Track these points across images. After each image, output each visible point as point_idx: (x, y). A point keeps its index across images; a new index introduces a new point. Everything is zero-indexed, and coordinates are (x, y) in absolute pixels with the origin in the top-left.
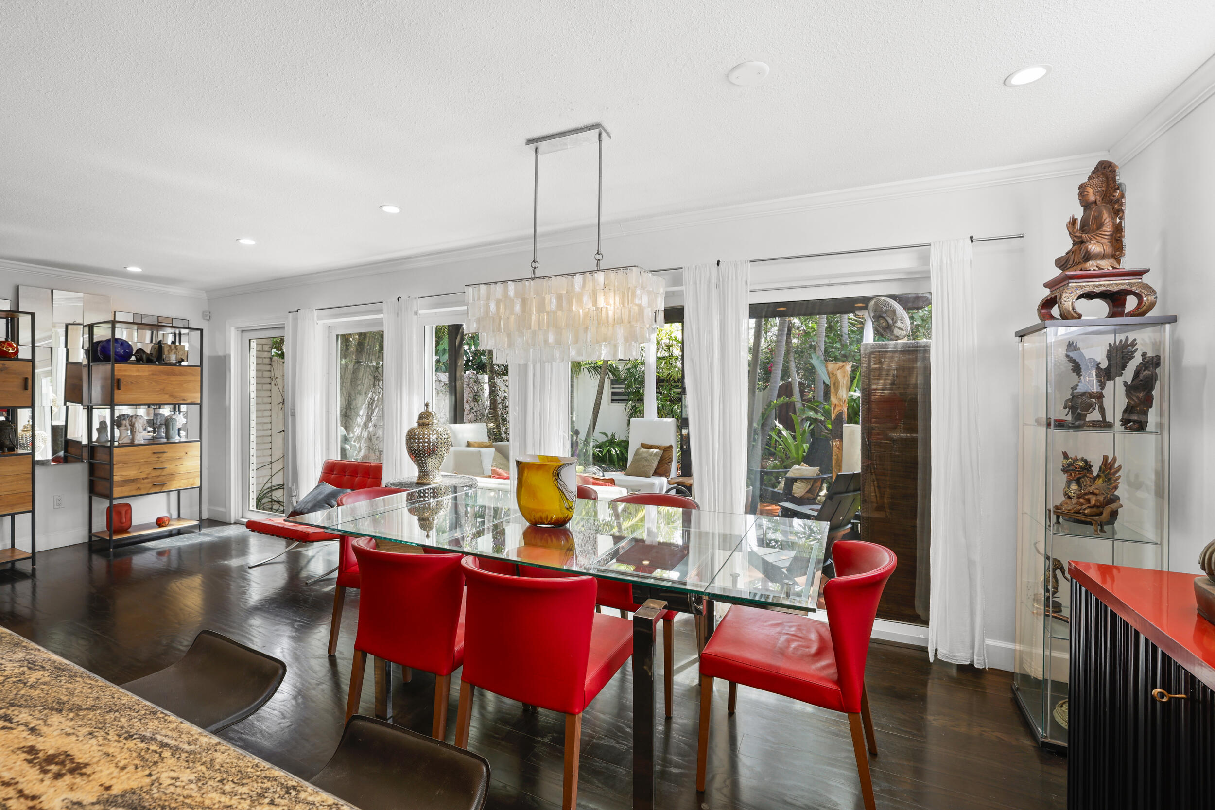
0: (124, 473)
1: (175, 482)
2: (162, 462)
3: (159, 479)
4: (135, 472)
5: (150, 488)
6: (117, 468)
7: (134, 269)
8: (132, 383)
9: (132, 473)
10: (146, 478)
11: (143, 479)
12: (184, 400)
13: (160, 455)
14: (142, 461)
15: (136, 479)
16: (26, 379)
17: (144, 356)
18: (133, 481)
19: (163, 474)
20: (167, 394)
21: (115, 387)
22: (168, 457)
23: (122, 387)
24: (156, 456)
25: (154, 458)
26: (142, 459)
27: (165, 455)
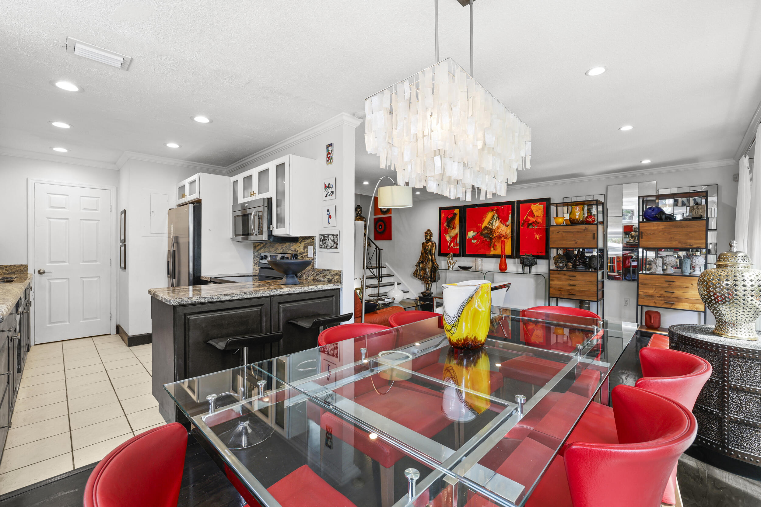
0: (645, 291)
1: (681, 304)
2: (672, 288)
3: (669, 299)
4: (653, 291)
5: (663, 304)
6: (640, 287)
7: (646, 162)
8: (651, 234)
9: (651, 292)
10: (660, 297)
11: (658, 297)
12: (690, 245)
13: (671, 283)
14: (657, 285)
15: (653, 296)
16: (594, 234)
17: (664, 217)
18: (652, 296)
19: (672, 296)
20: (676, 241)
21: (640, 237)
22: (676, 285)
23: (644, 237)
24: (668, 283)
25: (666, 284)
26: (657, 284)
27: (674, 283)
